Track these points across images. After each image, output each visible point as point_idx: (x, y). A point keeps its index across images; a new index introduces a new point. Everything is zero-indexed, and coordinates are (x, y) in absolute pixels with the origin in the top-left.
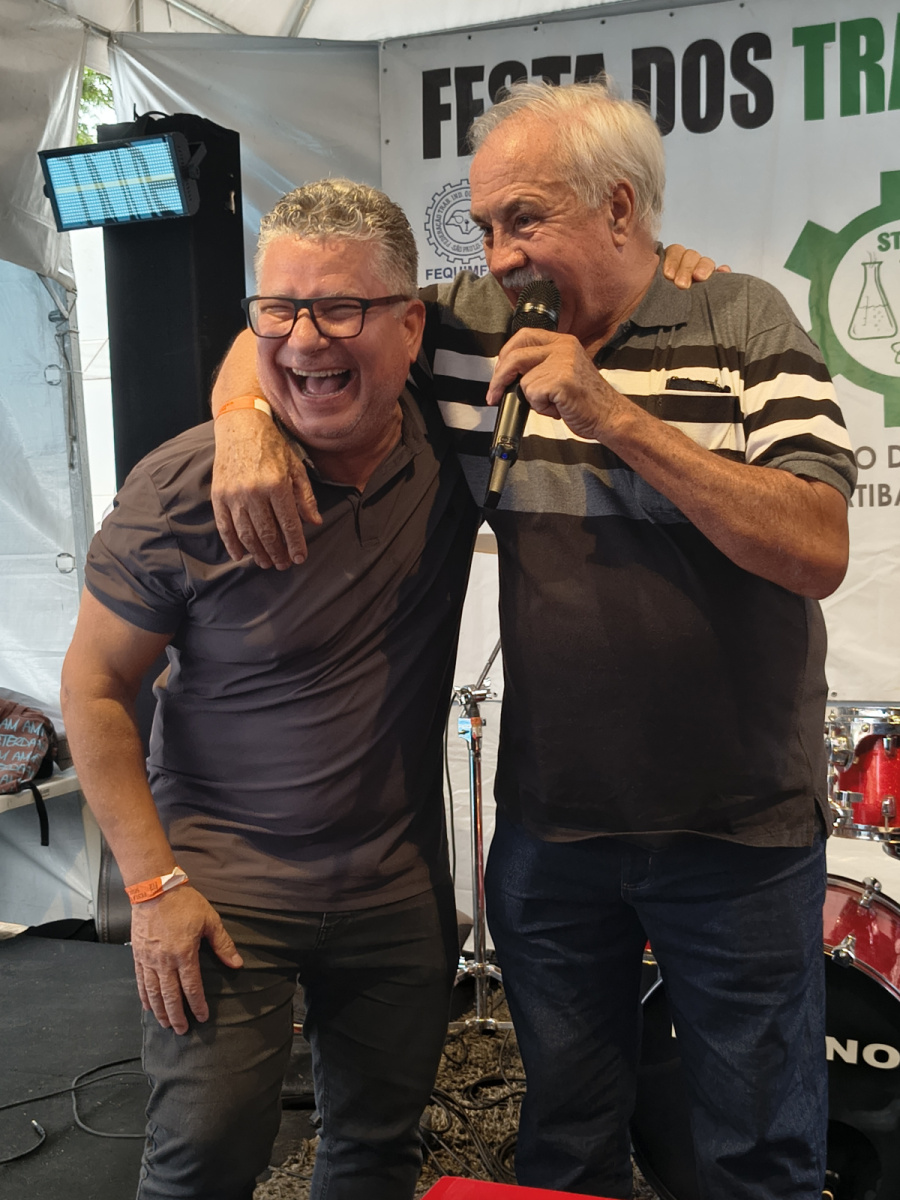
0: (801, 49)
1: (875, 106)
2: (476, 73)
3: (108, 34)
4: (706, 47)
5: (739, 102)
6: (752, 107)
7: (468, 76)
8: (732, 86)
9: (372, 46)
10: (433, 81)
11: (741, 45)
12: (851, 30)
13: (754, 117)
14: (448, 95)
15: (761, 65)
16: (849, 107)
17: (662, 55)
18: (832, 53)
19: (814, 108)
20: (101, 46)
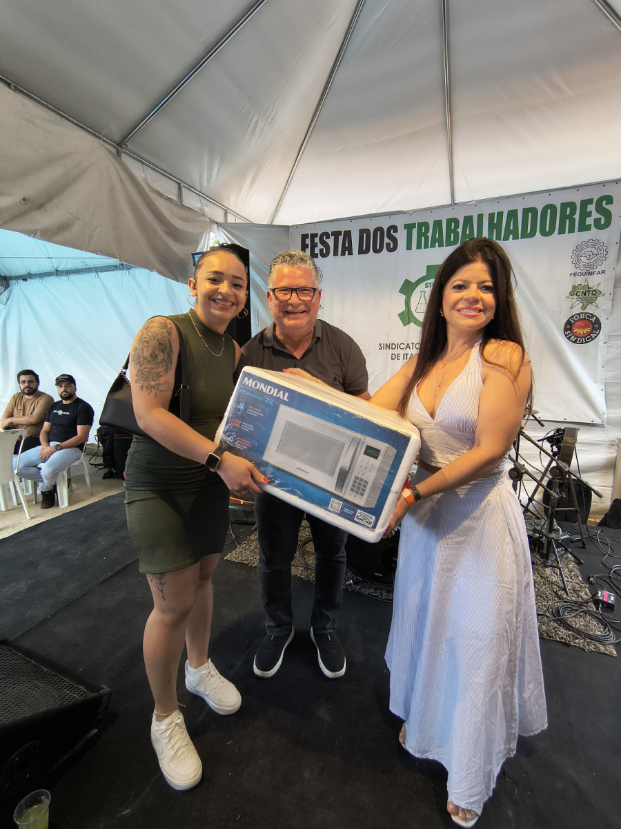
0: (406, 230)
1: (426, 247)
2: (316, 235)
3: (217, 223)
4: (380, 229)
5: (388, 244)
6: (392, 246)
7: (314, 236)
8: (386, 240)
9: (288, 227)
10: (304, 237)
11: (390, 228)
12: (420, 225)
13: (392, 249)
14: (308, 241)
15: (394, 234)
16: (419, 247)
17: (367, 231)
18: (415, 231)
19: (409, 247)
20: (216, 226)
